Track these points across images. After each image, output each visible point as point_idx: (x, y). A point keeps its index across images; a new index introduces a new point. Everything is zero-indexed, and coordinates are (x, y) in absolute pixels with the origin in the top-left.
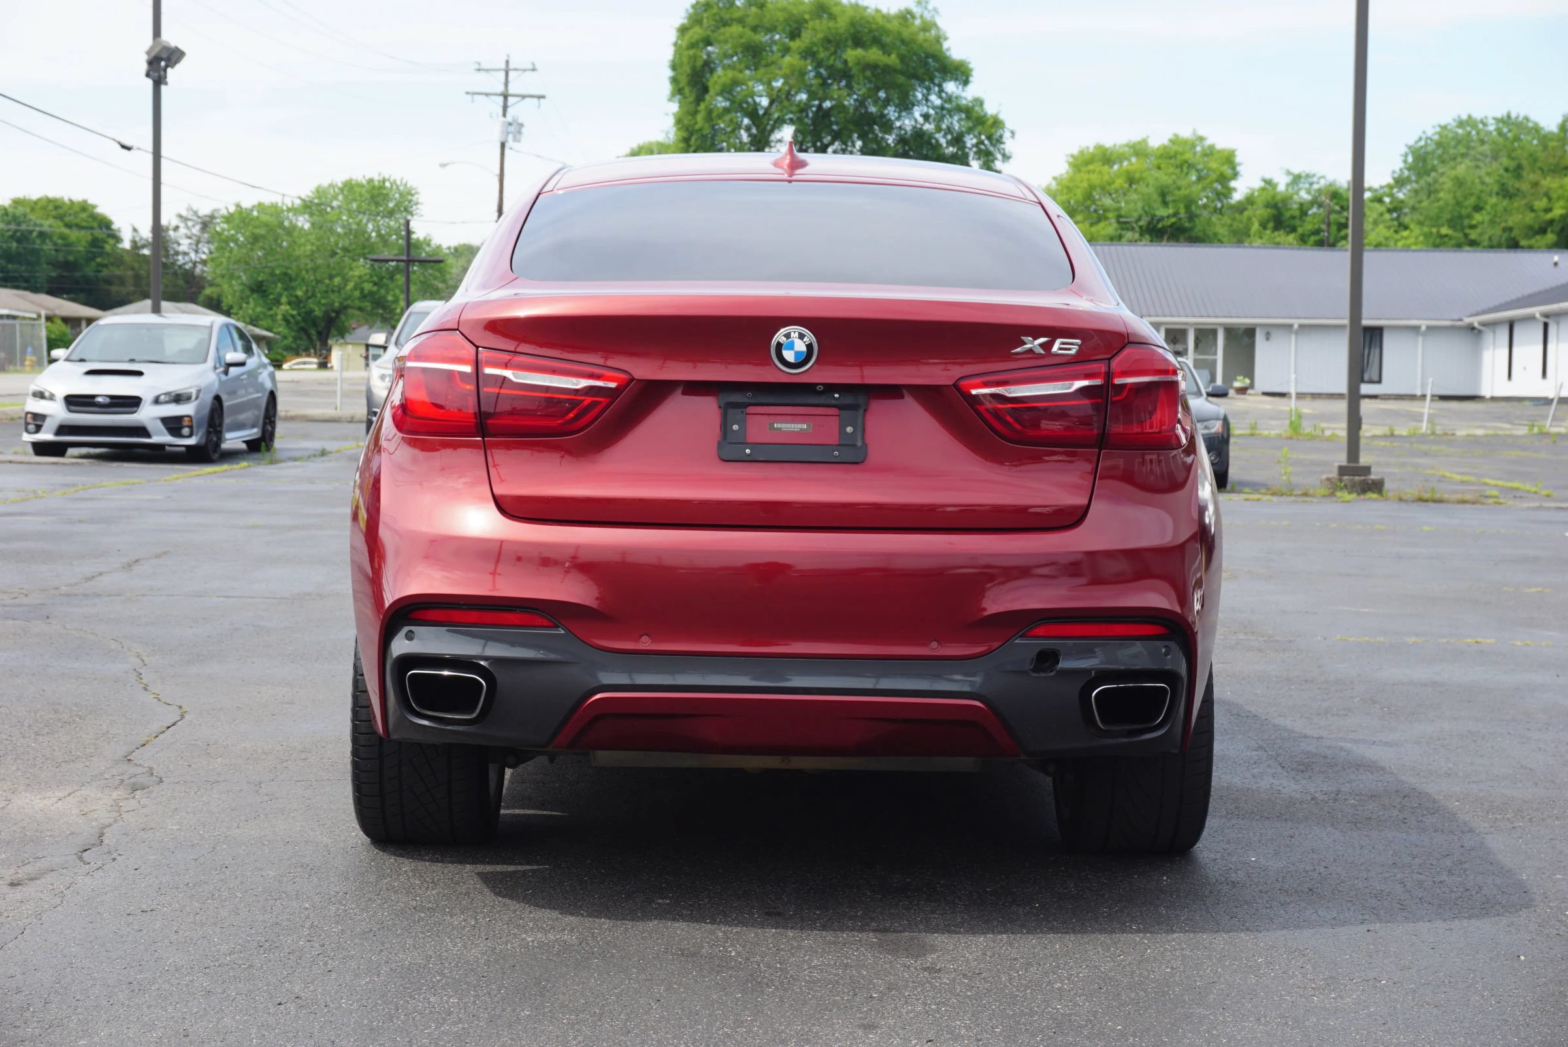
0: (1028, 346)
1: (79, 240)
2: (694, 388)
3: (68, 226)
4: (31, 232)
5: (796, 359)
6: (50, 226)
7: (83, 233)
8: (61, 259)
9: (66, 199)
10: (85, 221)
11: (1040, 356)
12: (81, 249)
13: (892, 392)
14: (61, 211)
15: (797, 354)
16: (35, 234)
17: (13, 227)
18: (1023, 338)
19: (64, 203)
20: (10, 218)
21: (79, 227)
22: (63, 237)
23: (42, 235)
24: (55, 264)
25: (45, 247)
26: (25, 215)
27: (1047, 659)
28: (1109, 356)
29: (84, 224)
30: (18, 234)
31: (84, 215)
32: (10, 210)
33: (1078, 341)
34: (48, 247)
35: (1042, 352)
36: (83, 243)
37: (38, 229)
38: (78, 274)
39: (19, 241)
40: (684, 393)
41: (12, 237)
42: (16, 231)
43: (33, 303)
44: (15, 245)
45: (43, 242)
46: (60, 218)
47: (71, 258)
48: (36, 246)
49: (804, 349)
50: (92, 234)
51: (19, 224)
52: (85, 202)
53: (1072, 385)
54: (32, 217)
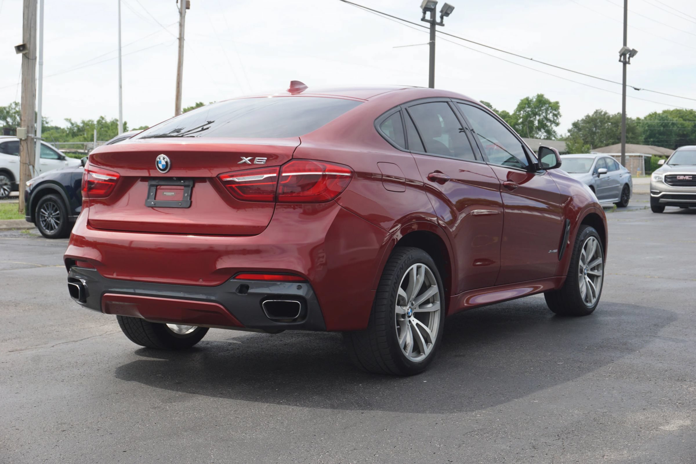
0: (244, 161)
1: (688, 125)
2: (144, 179)
3: (685, 120)
4: (669, 123)
5: (163, 167)
6: (677, 120)
7: (690, 122)
8: (681, 132)
9: (684, 109)
10: (691, 118)
11: (249, 165)
12: (689, 129)
13: (203, 180)
14: (682, 114)
15: (163, 165)
16: (670, 124)
17: (662, 122)
18: (242, 157)
19: (683, 111)
20: (661, 118)
21: (689, 120)
22: (682, 125)
23: (673, 124)
24: (679, 135)
25: (674, 129)
26: (667, 117)
27: (243, 289)
28: (281, 164)
29: (691, 119)
30: (664, 124)
31: (691, 115)
32: (661, 115)
33: (266, 158)
34: (675, 128)
35: (250, 163)
36: (690, 126)
37: (671, 122)
38: (688, 138)
39: (664, 127)
40: (141, 181)
41: (661, 125)
42: (662, 123)
43: (656, 150)
44: (662, 128)
45: (673, 126)
46: (682, 117)
47: (685, 133)
48: (671, 129)
49: (165, 163)
50: (694, 123)
51: (664, 120)
52: (692, 110)
53: (263, 176)
54: (670, 117)
